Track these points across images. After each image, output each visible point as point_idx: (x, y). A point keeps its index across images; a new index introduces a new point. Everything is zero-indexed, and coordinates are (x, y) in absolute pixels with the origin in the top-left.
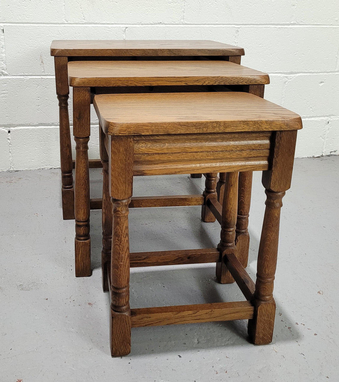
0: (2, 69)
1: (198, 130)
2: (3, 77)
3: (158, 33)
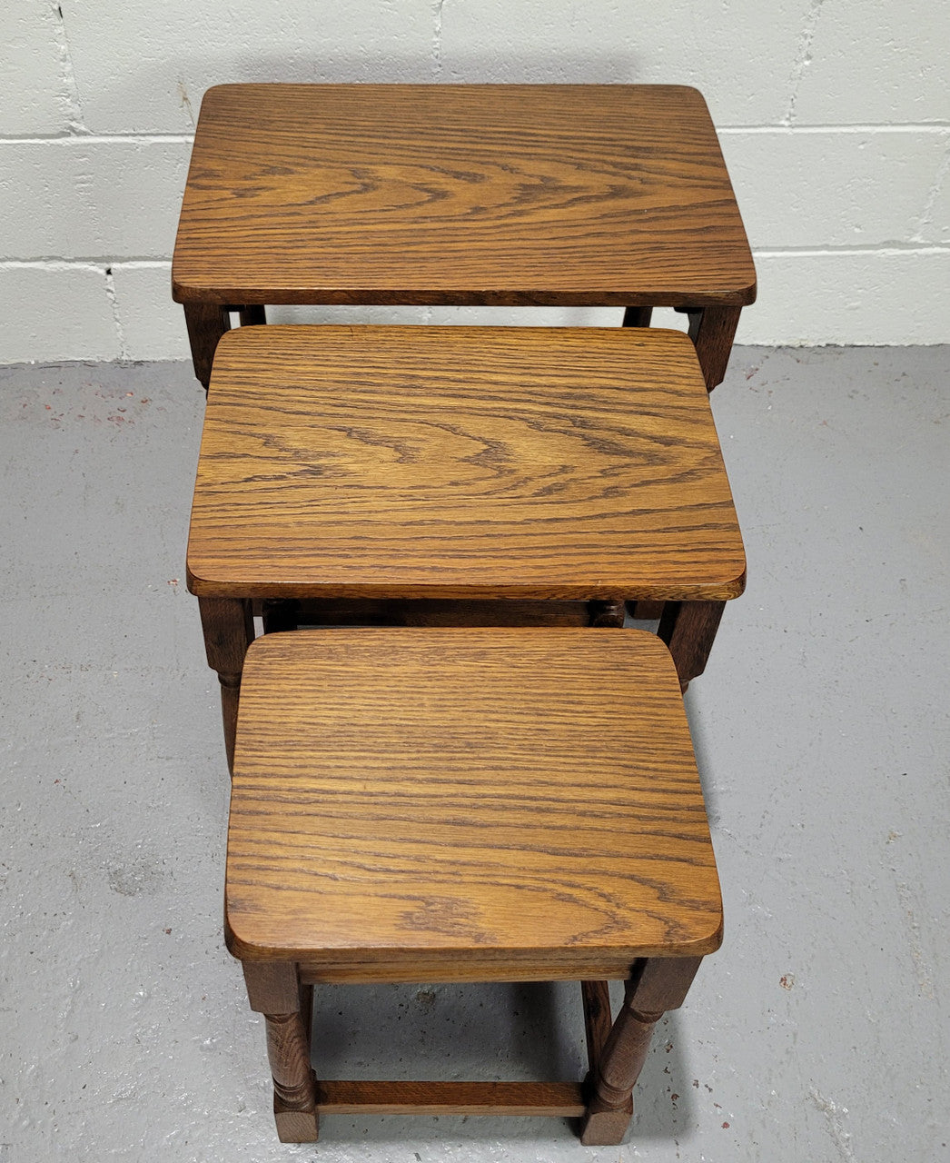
0: (69, 119)
2: (74, 140)
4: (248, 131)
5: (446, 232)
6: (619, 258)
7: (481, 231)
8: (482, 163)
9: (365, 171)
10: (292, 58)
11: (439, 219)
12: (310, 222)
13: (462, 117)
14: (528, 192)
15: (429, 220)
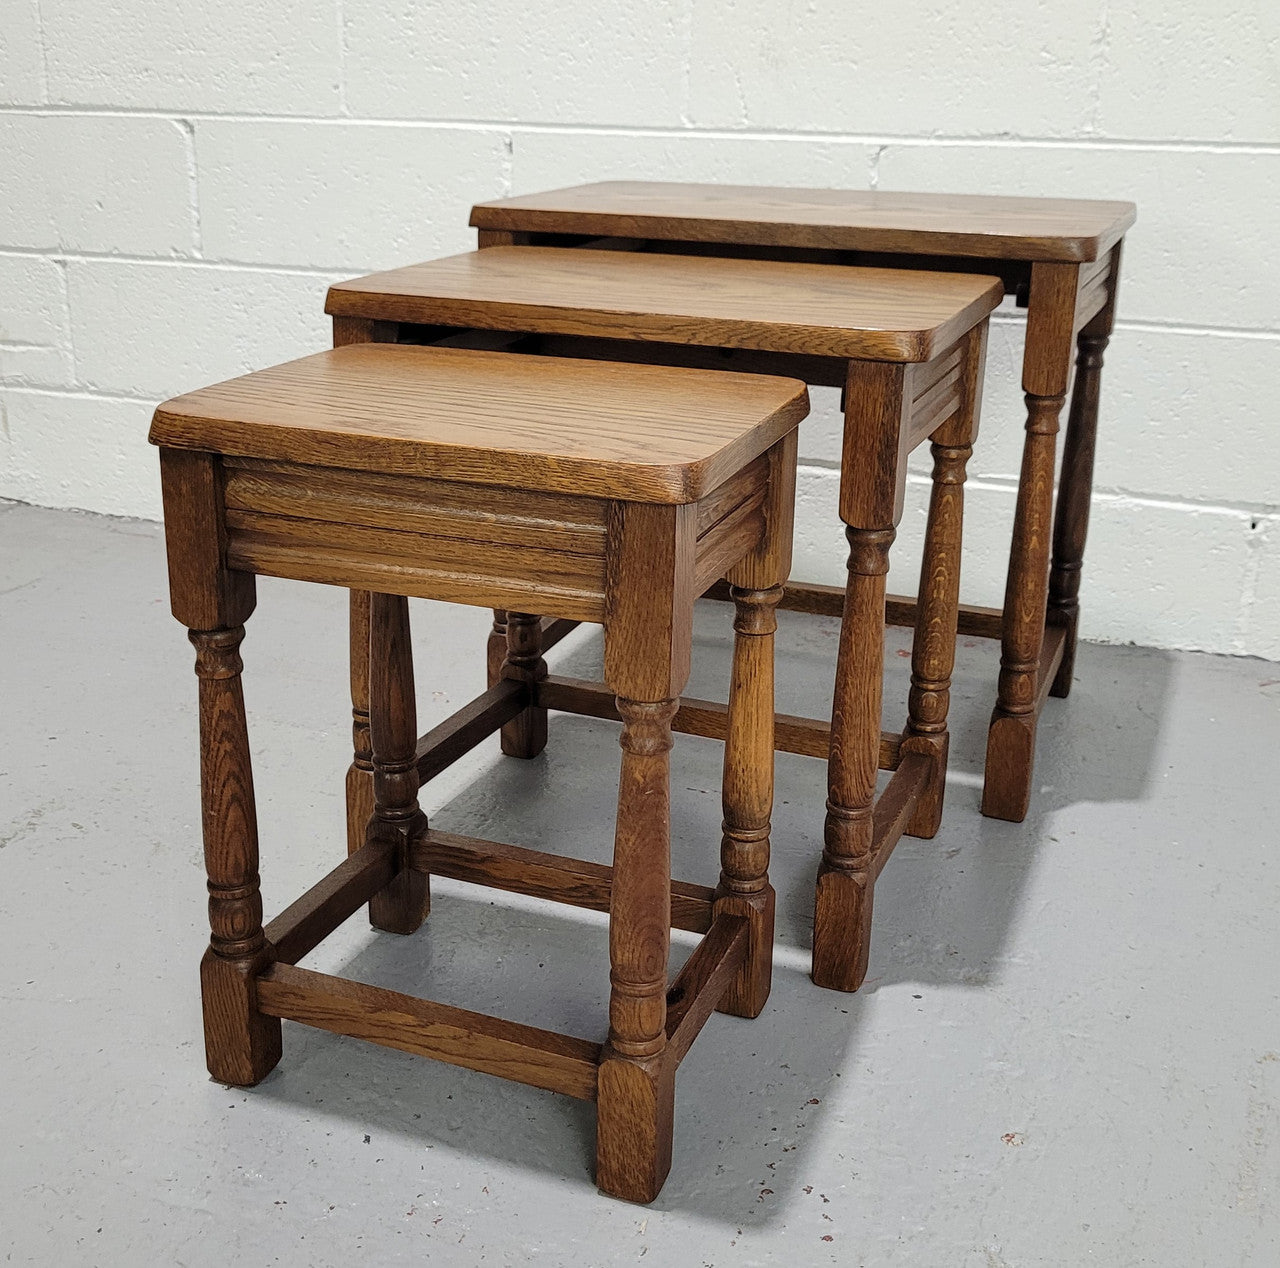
1: (364, 463)
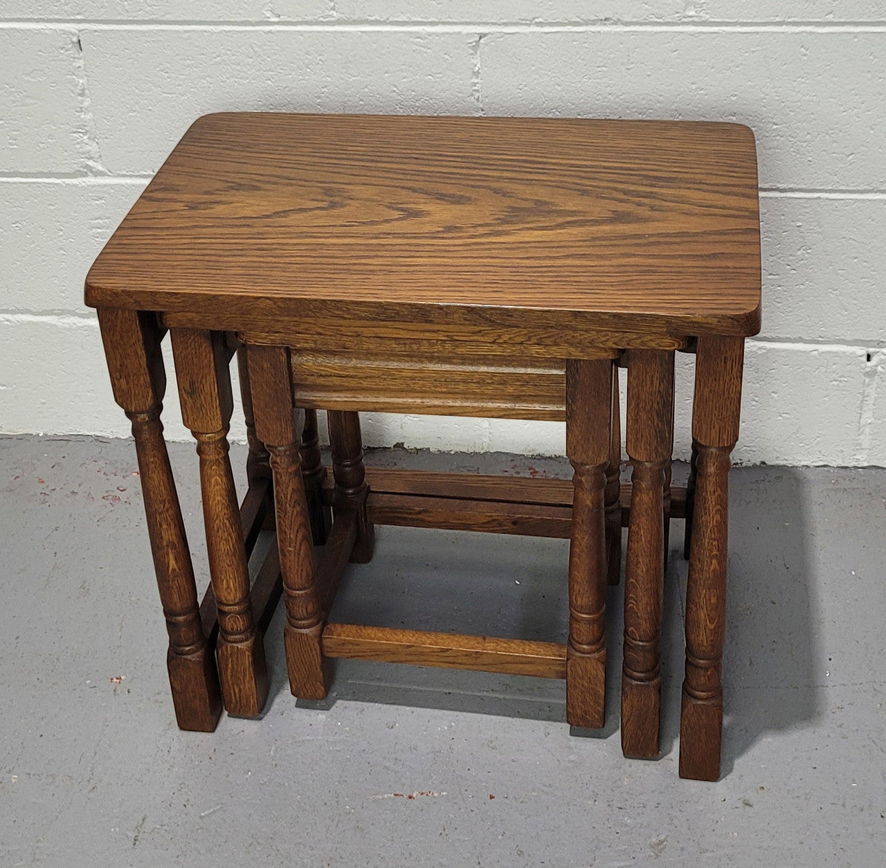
0: (86, 158)
2: (91, 180)
3: (600, 53)
4: (227, 152)
5: (407, 247)
6: (597, 278)
7: (448, 248)
8: (474, 187)
9: (339, 190)
10: (319, 97)
11: (404, 236)
12: (259, 233)
13: (467, 145)
14: (515, 215)
15: (391, 236)
